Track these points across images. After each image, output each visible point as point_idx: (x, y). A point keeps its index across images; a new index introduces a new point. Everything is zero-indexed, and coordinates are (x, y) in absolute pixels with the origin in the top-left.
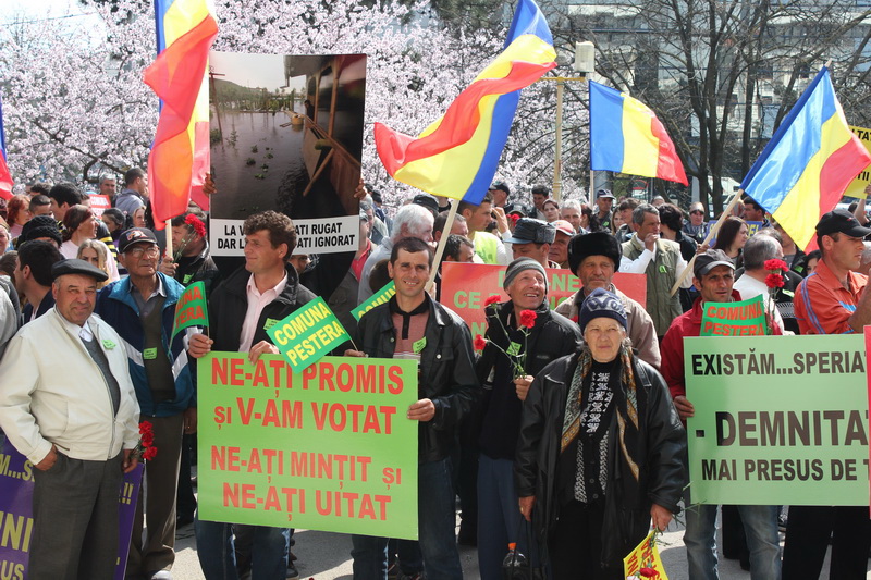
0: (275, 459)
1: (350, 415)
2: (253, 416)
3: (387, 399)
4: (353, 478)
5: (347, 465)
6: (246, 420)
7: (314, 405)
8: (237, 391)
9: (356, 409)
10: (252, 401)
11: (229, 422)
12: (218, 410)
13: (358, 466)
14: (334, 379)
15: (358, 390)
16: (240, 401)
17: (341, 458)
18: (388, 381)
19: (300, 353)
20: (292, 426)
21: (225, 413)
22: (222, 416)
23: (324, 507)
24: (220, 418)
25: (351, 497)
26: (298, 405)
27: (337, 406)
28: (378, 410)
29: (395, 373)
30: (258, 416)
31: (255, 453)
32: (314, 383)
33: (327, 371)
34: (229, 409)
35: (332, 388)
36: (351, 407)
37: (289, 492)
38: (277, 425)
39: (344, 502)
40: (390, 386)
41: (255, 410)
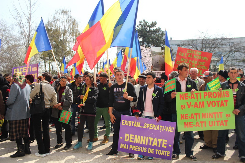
0: (198, 115)
1: (217, 103)
2: (191, 106)
3: (226, 99)
4: (218, 117)
5: (216, 115)
6: (189, 107)
7: (207, 102)
8: (187, 101)
9: (218, 102)
10: (191, 103)
11: (185, 108)
12: (182, 106)
13: (219, 114)
14: (212, 95)
15: (218, 97)
16: (187, 103)
17: (215, 113)
18: (225, 95)
19: (213, 89)
20: (202, 107)
21: (184, 106)
22: (183, 107)
23: (211, 124)
24: (182, 108)
25: (218, 122)
26: (203, 102)
27: (213, 101)
28: (223, 101)
29: (227, 93)
30: (192, 106)
31: (192, 114)
32: (207, 97)
33: (210, 94)
34: (185, 105)
35: (212, 97)
36: (217, 101)
37: (202, 122)
38: (198, 107)
39: (216, 123)
40: (226, 96)
41: (192, 105)
